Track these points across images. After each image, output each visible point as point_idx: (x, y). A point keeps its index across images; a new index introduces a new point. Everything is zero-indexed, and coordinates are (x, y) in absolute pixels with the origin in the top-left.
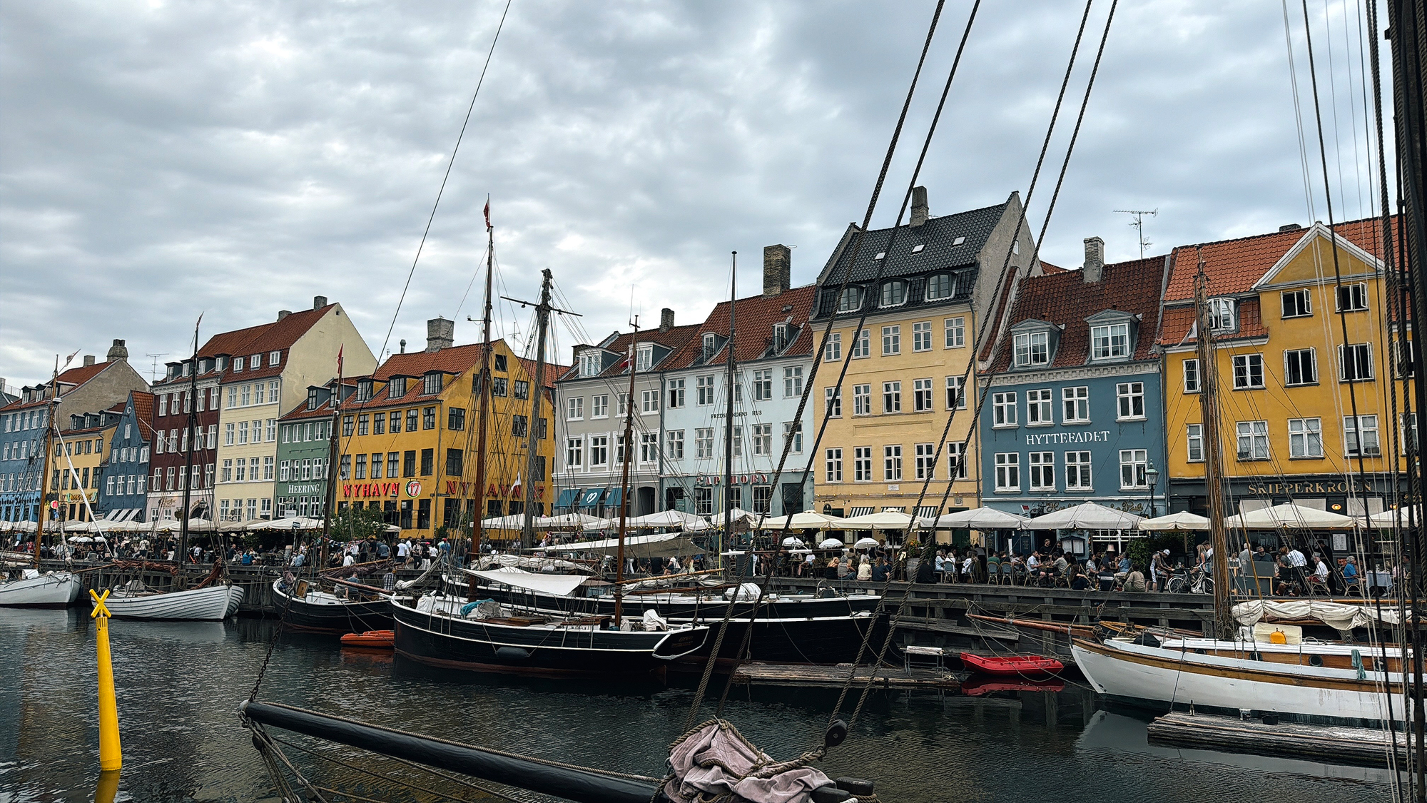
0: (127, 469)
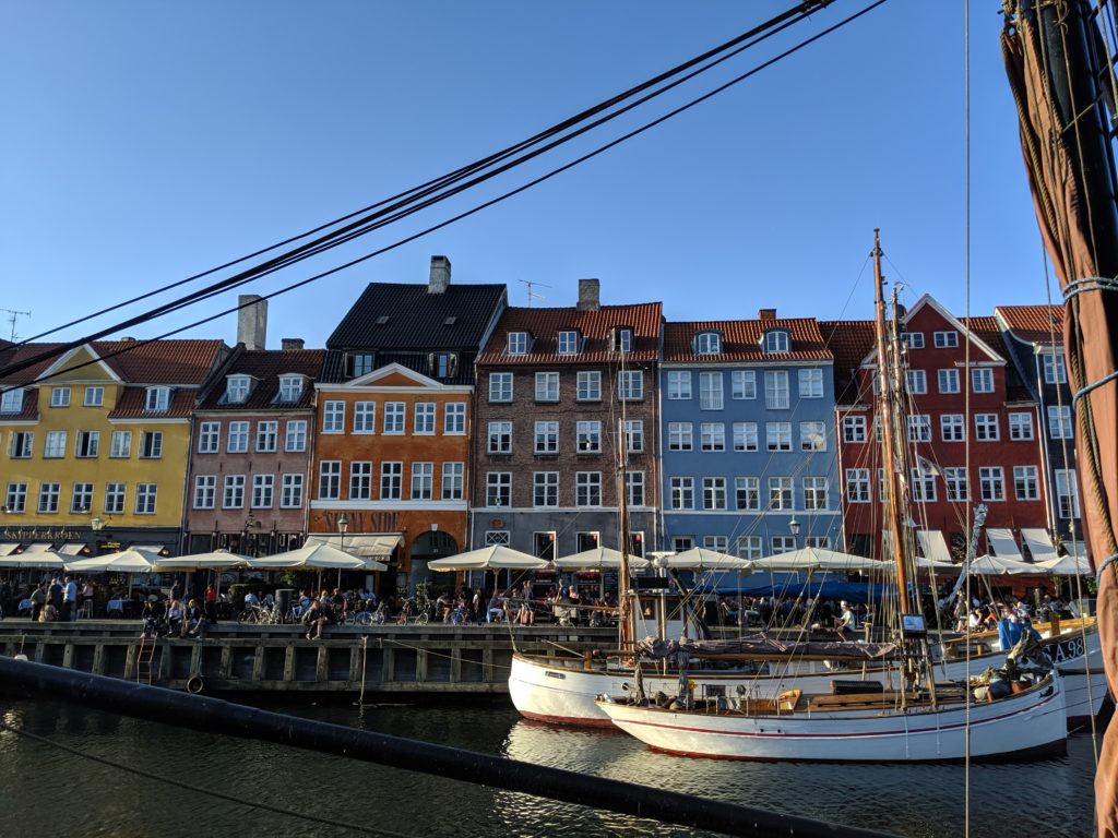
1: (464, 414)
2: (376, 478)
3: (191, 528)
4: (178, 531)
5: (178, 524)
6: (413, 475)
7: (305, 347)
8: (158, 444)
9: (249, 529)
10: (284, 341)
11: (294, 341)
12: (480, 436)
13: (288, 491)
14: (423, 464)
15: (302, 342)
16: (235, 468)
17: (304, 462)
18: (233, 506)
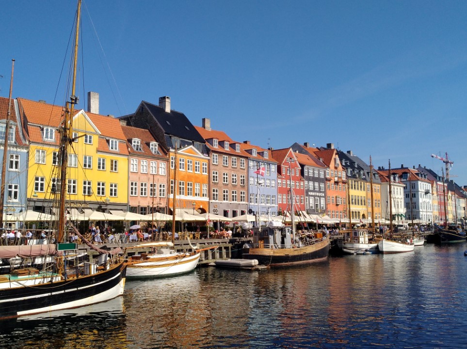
1: (207, 167)
2: (186, 187)
3: (130, 204)
5: (126, 203)
6: (195, 188)
8: (116, 166)
12: (210, 175)
13: (161, 190)
14: (197, 184)
16: (144, 179)
17: (165, 179)
18: (144, 195)
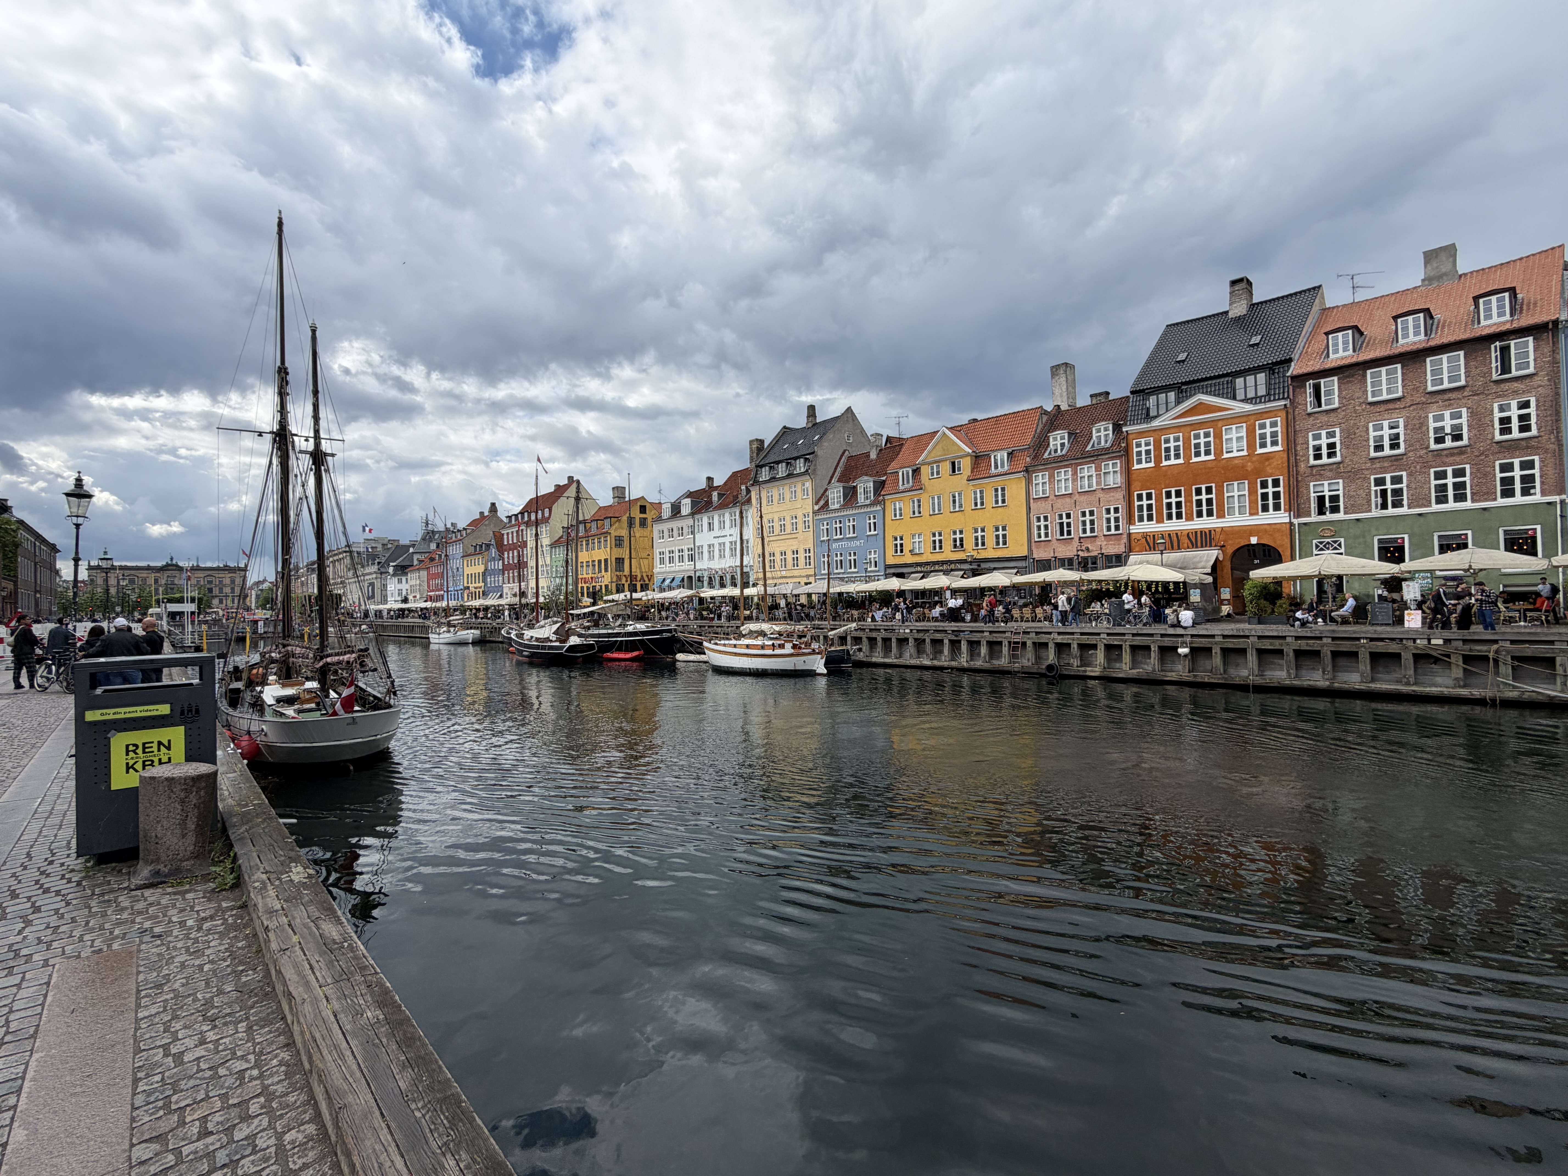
0: (493, 572)
1: (1279, 429)
2: (1189, 501)
3: (1035, 556)
4: (1024, 558)
5: (1024, 552)
6: (1226, 495)
7: (1111, 397)
8: (1003, 495)
9: (1080, 553)
10: (1091, 396)
11: (1100, 394)
12: (1299, 448)
13: (1109, 520)
14: (1236, 483)
15: (1108, 393)
16: (1063, 506)
17: (1120, 495)
18: (1065, 536)
